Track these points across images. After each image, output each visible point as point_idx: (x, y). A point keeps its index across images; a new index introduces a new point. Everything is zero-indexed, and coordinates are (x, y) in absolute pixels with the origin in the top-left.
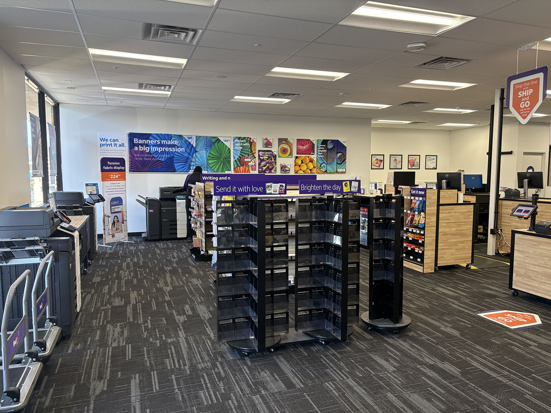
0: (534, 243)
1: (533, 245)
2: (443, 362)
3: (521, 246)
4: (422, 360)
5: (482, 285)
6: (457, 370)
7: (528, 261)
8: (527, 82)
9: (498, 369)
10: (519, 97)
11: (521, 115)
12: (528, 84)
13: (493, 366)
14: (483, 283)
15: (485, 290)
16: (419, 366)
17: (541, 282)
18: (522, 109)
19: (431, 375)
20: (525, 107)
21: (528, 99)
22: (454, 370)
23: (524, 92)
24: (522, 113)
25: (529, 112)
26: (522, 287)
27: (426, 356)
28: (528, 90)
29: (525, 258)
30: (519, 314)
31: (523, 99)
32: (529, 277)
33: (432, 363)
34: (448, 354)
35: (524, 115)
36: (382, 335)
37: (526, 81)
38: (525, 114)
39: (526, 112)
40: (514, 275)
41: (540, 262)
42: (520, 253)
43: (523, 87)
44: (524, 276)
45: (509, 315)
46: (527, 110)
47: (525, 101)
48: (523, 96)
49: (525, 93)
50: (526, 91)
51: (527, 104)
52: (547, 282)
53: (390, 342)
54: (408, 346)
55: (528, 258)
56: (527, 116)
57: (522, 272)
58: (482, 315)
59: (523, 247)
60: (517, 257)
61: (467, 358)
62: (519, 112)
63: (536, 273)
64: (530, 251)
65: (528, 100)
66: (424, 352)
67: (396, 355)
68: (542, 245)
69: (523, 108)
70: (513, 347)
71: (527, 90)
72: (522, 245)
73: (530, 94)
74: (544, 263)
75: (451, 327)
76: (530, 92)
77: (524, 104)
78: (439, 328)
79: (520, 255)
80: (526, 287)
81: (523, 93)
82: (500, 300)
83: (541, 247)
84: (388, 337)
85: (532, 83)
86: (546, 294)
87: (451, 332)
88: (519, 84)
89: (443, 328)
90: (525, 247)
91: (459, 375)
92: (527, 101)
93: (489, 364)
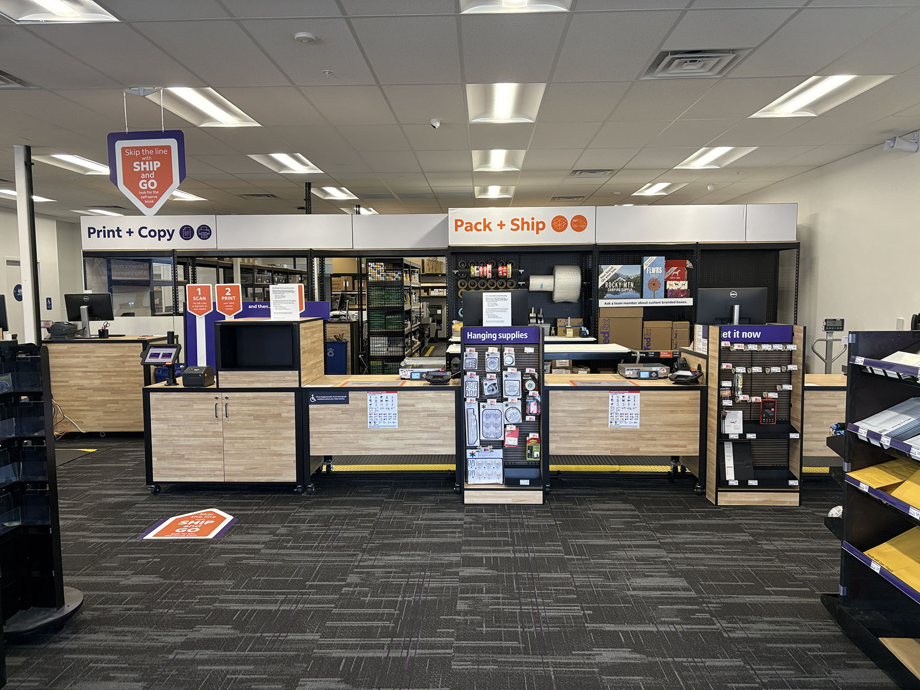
0: (183, 403)
1: (182, 406)
2: (194, 629)
3: (162, 411)
4: (162, 644)
5: (88, 493)
6: (226, 628)
7: (177, 432)
8: (149, 148)
9: (267, 598)
10: (135, 170)
11: (142, 201)
12: (151, 152)
13: (257, 597)
14: (87, 491)
15: (103, 500)
16: (171, 657)
17: (199, 461)
18: (143, 190)
19: (205, 657)
20: (149, 189)
21: (152, 176)
22: (223, 631)
23: (145, 164)
24: (143, 197)
25: (156, 197)
26: (171, 476)
27: (160, 635)
28: (151, 163)
29: (170, 429)
30: (194, 515)
31: (143, 176)
32: (181, 457)
33: (183, 639)
34: (184, 613)
35: (149, 202)
36: (40, 644)
37: (146, 147)
38: (150, 199)
39: (151, 197)
40: (154, 459)
41: (196, 430)
42: (162, 423)
43: (141, 156)
44: (172, 457)
45: (184, 523)
46: (152, 194)
47: (148, 179)
48: (143, 170)
49: (147, 166)
50: (147, 163)
51: (152, 184)
52: (209, 457)
53: (69, 646)
54: (111, 637)
55: (176, 427)
56: (153, 204)
57: (167, 451)
58: (150, 536)
59: (165, 412)
60: (156, 430)
61: (215, 605)
62: (138, 197)
63: (191, 448)
64: (179, 417)
65: (153, 179)
66: (151, 632)
67: (109, 661)
68: (197, 403)
69: (146, 190)
70: (244, 562)
71: (149, 161)
72: (165, 410)
73: (155, 169)
74: (202, 430)
75: (133, 574)
76: (155, 167)
77: (147, 183)
78: (118, 584)
79: (162, 426)
80: (178, 473)
81: (143, 166)
82: (145, 507)
83: (195, 406)
84: (55, 642)
85: (158, 152)
86: (209, 475)
87: (143, 581)
88: (132, 148)
89: (124, 582)
90: (170, 411)
91: (238, 633)
92: (150, 179)
93: (251, 597)
